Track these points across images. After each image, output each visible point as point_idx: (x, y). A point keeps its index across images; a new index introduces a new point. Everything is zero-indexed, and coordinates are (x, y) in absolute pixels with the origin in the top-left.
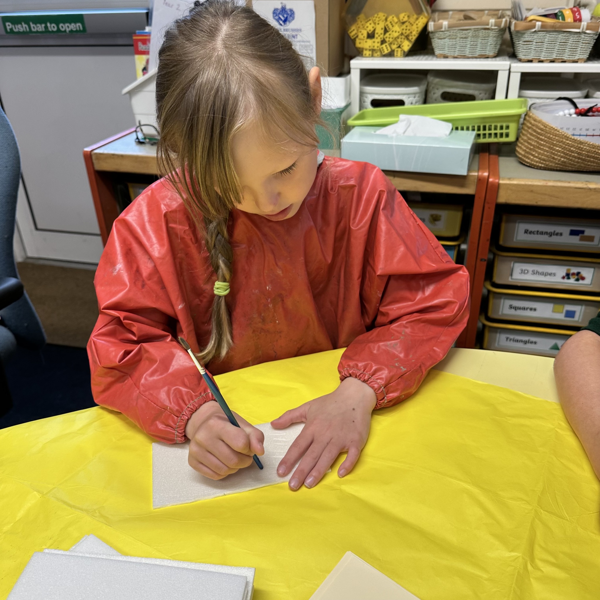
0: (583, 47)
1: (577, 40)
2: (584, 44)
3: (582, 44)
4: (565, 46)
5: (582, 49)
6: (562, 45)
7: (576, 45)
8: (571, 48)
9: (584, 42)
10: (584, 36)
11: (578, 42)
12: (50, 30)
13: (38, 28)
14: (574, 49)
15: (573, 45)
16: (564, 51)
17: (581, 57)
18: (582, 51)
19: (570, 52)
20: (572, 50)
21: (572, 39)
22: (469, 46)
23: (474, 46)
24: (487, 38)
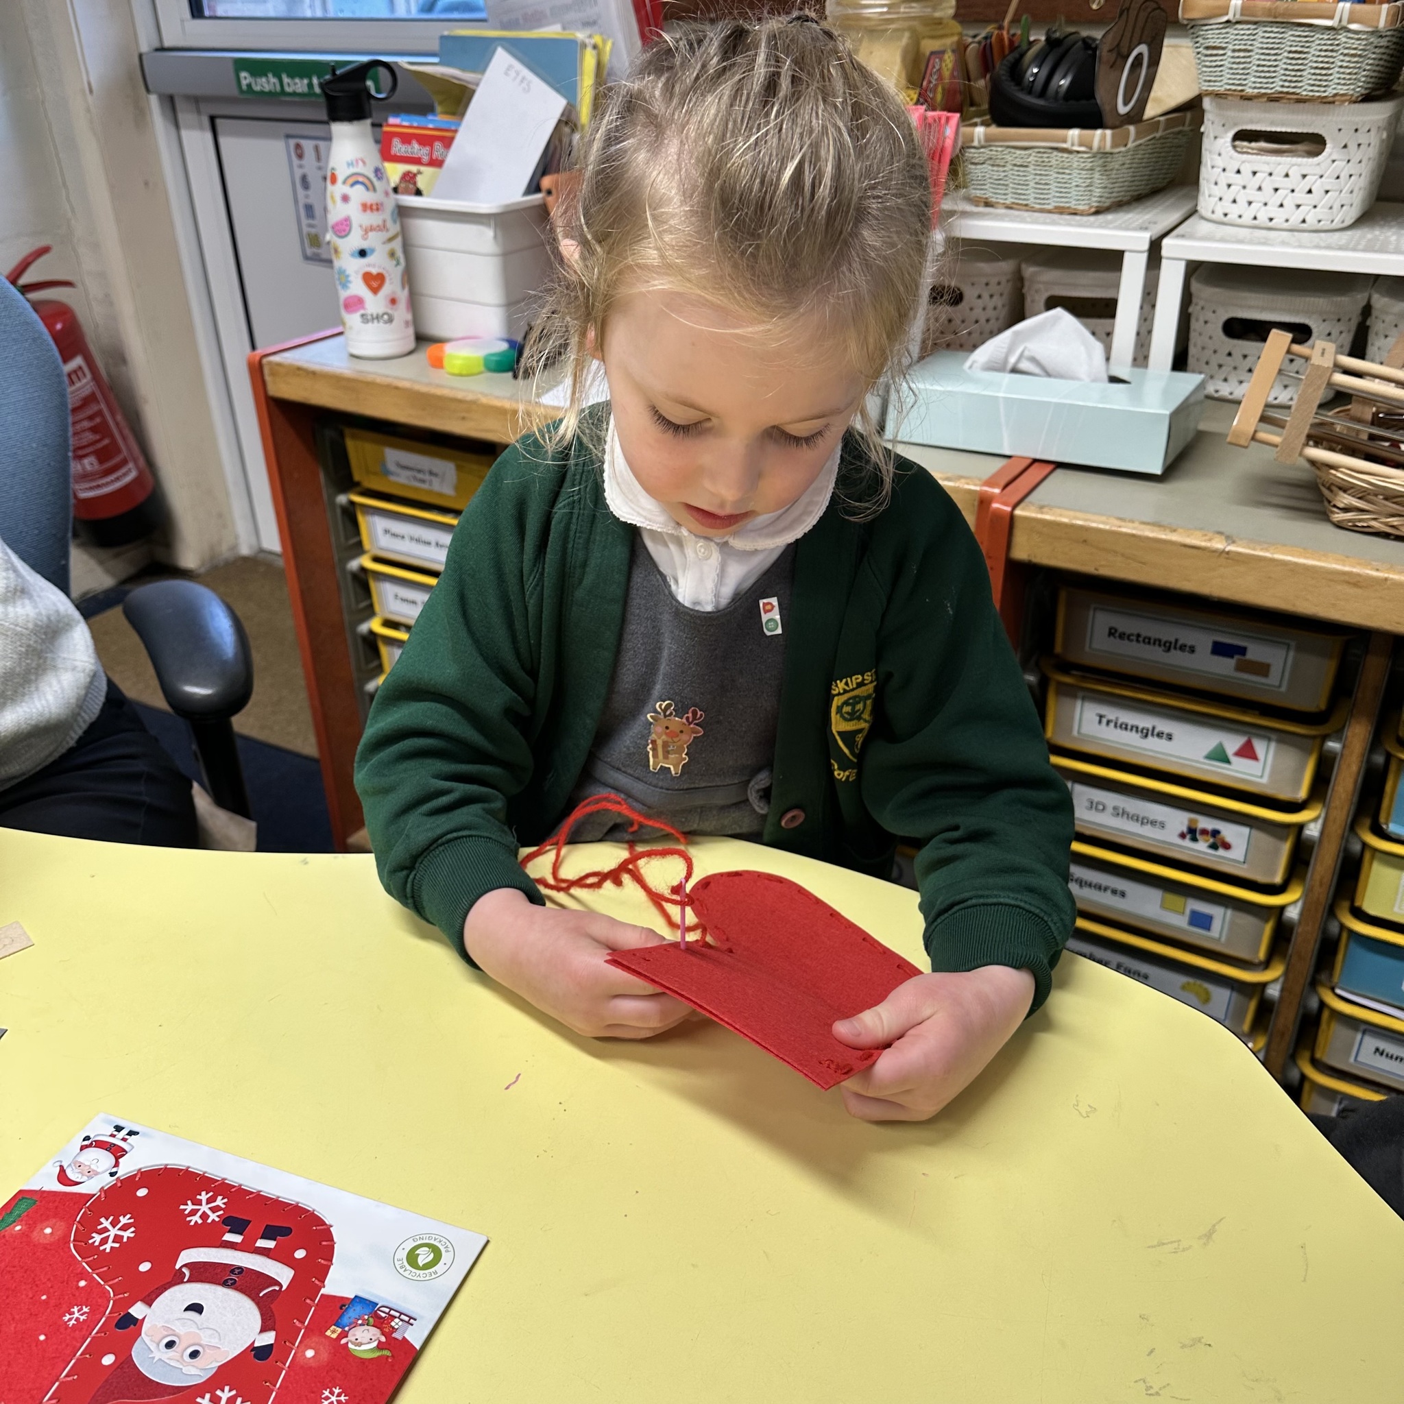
0: (1345, 64)
1: (1331, 48)
2: (1347, 59)
3: (1341, 57)
4: (1300, 62)
5: (1342, 70)
6: (1292, 59)
7: (1326, 60)
8: (1316, 68)
9: (1346, 51)
10: (1346, 37)
11: (1332, 51)
13: (296, 86)
14: (1322, 68)
15: (1320, 59)
16: (1299, 74)
17: (1342, 90)
18: (1343, 76)
19: (1314, 77)
20: (1318, 71)
21: (1318, 42)
22: (1032, 184)
23: (1042, 186)
24: (1067, 171)
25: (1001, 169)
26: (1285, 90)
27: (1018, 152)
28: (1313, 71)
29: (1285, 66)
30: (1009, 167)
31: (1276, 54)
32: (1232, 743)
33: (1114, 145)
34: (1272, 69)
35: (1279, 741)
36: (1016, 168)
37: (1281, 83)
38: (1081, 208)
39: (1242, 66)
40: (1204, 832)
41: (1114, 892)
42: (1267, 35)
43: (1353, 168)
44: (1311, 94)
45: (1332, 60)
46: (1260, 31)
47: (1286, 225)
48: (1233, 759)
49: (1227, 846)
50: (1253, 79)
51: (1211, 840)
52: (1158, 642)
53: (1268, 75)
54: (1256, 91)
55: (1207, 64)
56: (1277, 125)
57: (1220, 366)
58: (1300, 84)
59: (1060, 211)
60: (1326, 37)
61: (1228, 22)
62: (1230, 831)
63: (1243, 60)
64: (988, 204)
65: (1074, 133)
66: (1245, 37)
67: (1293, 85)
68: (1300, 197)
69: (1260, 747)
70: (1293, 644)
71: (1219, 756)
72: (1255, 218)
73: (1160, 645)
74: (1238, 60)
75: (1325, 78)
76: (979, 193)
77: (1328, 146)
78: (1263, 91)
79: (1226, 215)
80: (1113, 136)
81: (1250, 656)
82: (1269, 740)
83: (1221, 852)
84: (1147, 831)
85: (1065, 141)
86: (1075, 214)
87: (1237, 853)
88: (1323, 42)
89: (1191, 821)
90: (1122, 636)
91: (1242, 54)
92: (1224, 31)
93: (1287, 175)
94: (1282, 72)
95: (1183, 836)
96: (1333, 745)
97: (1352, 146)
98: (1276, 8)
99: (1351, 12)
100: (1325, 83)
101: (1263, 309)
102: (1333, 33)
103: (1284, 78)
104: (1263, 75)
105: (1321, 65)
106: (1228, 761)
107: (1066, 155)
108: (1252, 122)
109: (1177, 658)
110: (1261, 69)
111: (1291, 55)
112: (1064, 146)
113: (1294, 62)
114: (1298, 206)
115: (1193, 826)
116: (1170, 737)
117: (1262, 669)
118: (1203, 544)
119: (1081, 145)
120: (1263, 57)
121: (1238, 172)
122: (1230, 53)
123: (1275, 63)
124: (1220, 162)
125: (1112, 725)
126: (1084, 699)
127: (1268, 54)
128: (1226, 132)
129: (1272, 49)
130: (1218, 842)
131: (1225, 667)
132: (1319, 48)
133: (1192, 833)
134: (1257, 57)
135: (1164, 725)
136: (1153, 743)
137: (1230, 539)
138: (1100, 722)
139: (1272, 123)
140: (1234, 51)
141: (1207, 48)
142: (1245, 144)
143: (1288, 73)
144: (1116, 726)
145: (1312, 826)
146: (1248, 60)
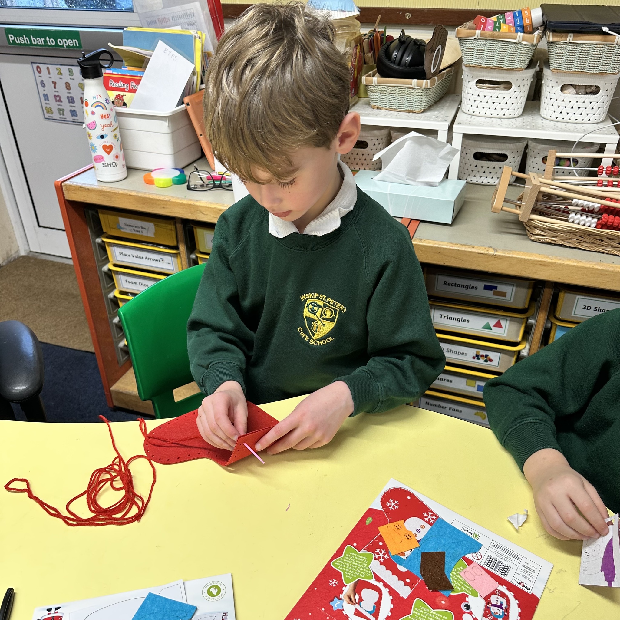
0: (521, 57)
1: (515, 50)
2: (521, 54)
3: (519, 54)
4: (503, 55)
5: (519, 59)
6: (500, 54)
7: (513, 55)
8: (510, 58)
9: (521, 52)
10: (521, 46)
11: (516, 51)
12: (49, 44)
13: (38, 41)
14: (512, 58)
15: (511, 54)
16: (503, 59)
17: (519, 66)
18: (520, 61)
19: (509, 61)
20: (510, 59)
21: (510, 48)
22: (397, 101)
23: (401, 102)
24: (412, 96)
25: (385, 95)
26: (498, 66)
27: (391, 88)
28: (508, 59)
29: (497, 57)
30: (387, 94)
31: (494, 52)
32: (492, 322)
33: (431, 86)
34: (492, 57)
35: (510, 321)
36: (390, 94)
37: (496, 63)
38: (417, 110)
39: (481, 56)
40: (482, 356)
41: (448, 381)
42: (490, 44)
43: (522, 94)
44: (508, 67)
45: (515, 55)
46: (488, 43)
47: (498, 116)
48: (492, 328)
49: (491, 360)
50: (485, 61)
51: (485, 359)
52: (463, 286)
53: (491, 60)
54: (486, 66)
55: (467, 54)
56: (494, 78)
57: (472, 171)
58: (503, 64)
59: (409, 111)
60: (513, 46)
61: (475, 39)
62: (491, 355)
63: (481, 54)
64: (378, 108)
65: (415, 81)
66: (482, 45)
67: (501, 64)
68: (503, 105)
69: (503, 323)
70: (515, 284)
71: (488, 327)
72: (486, 114)
73: (464, 287)
74: (479, 54)
75: (513, 62)
76: (374, 104)
77: (513, 86)
78: (489, 66)
79: (474, 112)
80: (430, 82)
81: (498, 289)
82: (507, 320)
83: (489, 363)
84: (460, 357)
85: (411, 85)
86: (415, 113)
87: (495, 363)
88: (512, 48)
89: (477, 352)
90: (449, 284)
91: (480, 51)
92: (474, 42)
93: (498, 97)
94: (496, 59)
95: (474, 358)
96: (531, 321)
97: (522, 86)
98: (494, 34)
99: (523, 37)
100: (513, 64)
101: (489, 149)
102: (516, 44)
103: (497, 61)
104: (489, 59)
105: (511, 57)
106: (491, 329)
107: (411, 90)
108: (484, 77)
109: (470, 292)
110: (488, 57)
111: (500, 53)
112: (411, 86)
113: (501, 55)
114: (502, 109)
115: (478, 354)
116: (468, 321)
117: (504, 294)
118: (486, 252)
119: (417, 86)
120: (489, 53)
121: (479, 95)
122: (476, 51)
123: (493, 55)
124: (471, 92)
125: (446, 318)
126: (435, 309)
127: (491, 52)
128: (473, 80)
129: (492, 50)
130: (487, 359)
131: (489, 294)
132: (511, 50)
133: (478, 356)
134: (487, 52)
135: (466, 317)
136: (462, 324)
137: (495, 250)
138: (441, 317)
139: (492, 77)
140: (477, 50)
141: (467, 48)
142: (481, 85)
143: (498, 59)
144: (447, 318)
145: (523, 351)
146: (483, 54)
